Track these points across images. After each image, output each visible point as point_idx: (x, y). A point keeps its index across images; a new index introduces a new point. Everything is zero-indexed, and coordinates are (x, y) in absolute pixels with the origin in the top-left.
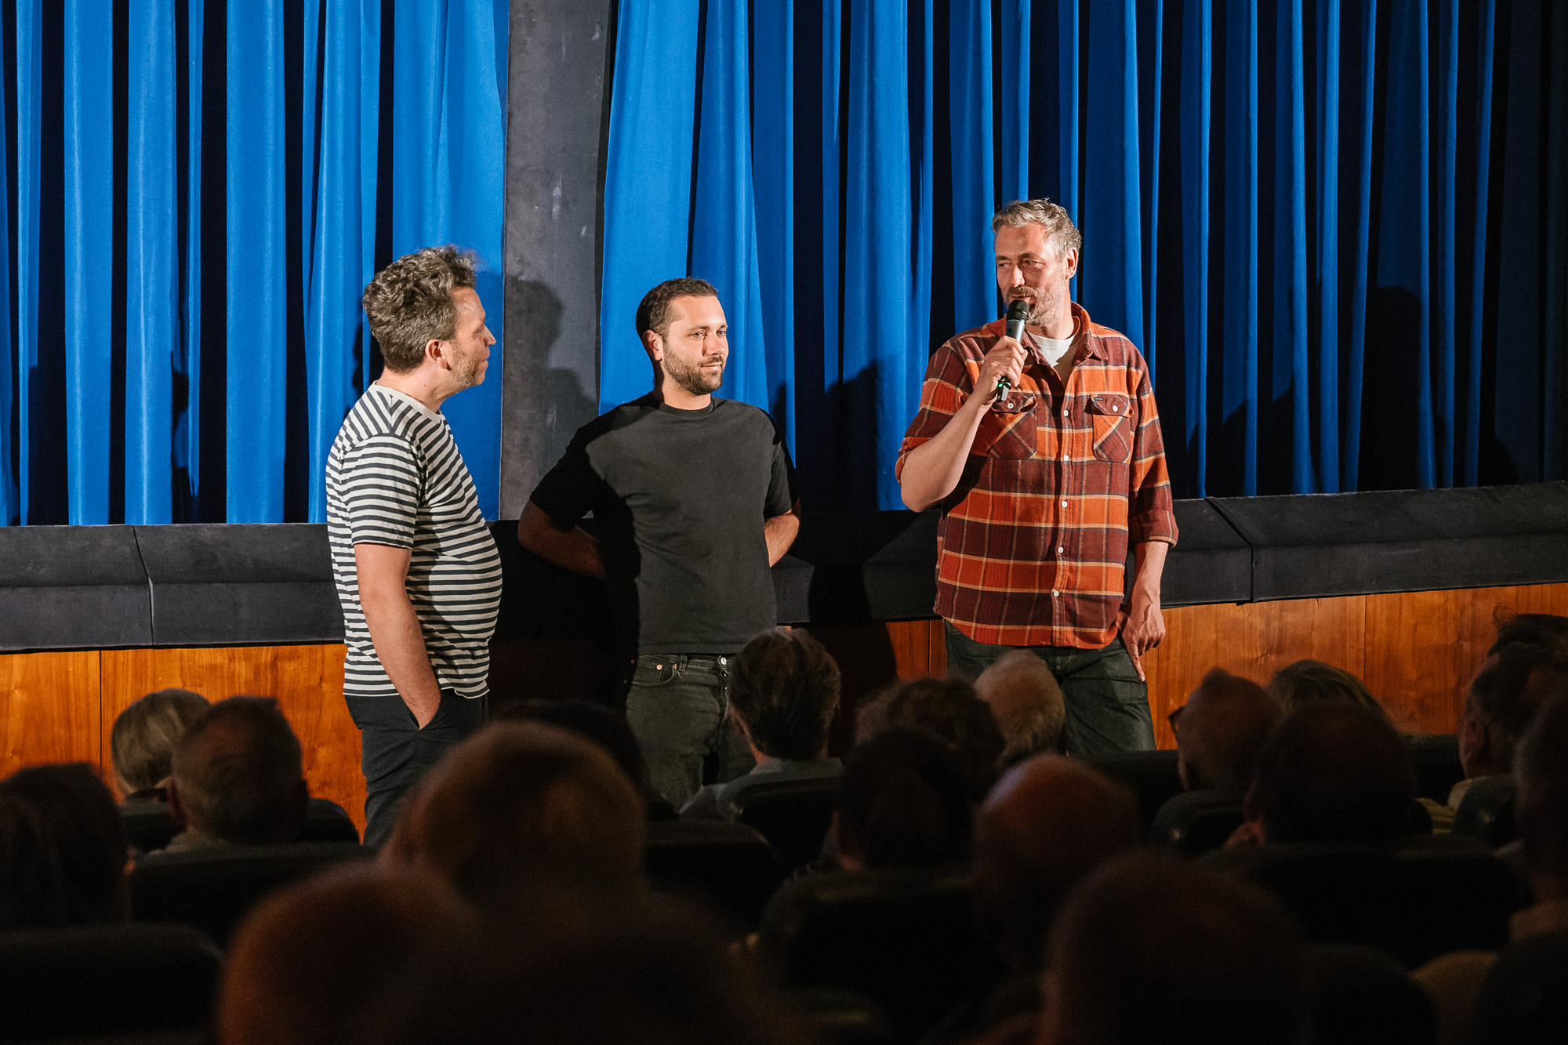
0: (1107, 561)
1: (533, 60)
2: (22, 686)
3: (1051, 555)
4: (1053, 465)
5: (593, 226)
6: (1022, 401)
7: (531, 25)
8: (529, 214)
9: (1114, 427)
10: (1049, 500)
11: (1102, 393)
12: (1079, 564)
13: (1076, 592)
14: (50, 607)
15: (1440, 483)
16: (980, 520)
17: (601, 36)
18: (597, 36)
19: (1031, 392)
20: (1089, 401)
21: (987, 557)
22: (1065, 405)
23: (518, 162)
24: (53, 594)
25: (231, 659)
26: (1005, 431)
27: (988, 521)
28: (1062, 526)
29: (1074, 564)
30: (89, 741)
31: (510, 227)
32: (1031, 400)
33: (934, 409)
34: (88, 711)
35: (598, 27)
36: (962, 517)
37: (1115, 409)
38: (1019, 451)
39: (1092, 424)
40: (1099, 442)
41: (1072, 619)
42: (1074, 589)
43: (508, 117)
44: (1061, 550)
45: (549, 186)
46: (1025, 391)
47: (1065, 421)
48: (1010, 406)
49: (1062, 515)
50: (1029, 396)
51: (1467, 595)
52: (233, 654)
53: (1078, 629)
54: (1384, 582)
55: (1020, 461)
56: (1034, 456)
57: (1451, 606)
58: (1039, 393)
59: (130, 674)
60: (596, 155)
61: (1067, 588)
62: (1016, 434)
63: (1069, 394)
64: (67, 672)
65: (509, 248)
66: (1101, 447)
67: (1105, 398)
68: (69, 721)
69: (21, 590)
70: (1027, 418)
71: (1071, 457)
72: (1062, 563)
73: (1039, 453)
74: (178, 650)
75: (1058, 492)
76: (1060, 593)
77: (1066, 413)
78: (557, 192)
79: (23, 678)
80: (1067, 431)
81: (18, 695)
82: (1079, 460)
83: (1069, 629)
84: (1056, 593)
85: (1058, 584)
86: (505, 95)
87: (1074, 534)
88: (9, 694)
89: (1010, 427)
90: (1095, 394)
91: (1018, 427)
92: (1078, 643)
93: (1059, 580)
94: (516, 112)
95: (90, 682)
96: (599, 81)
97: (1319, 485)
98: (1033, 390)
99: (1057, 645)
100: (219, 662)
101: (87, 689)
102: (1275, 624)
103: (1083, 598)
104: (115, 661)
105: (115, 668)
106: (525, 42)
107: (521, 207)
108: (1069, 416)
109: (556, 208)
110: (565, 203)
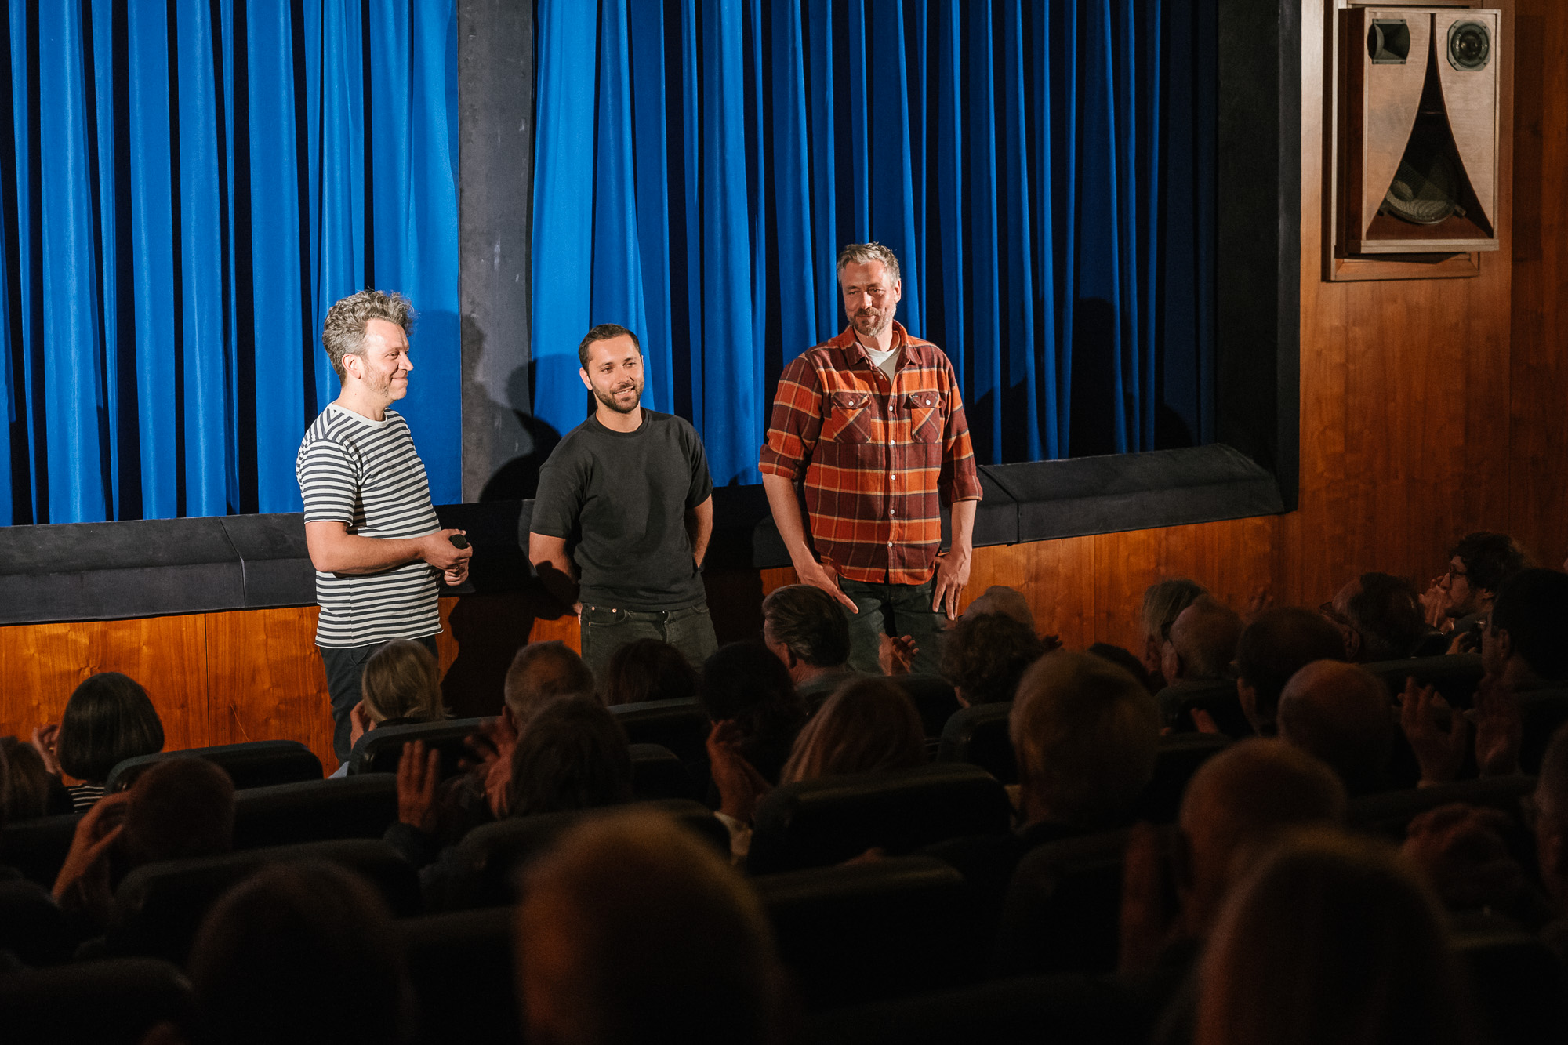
0: (925, 518)
1: (477, 147)
2: (149, 643)
3: (886, 516)
4: (884, 448)
5: (524, 273)
6: (859, 400)
7: (475, 121)
8: (477, 266)
9: (927, 417)
10: (882, 474)
11: (918, 391)
12: (906, 522)
13: (904, 543)
14: (167, 581)
15: (1131, 449)
16: (832, 489)
17: (526, 128)
18: (523, 128)
19: (865, 392)
20: (908, 398)
21: (838, 516)
22: (891, 402)
23: (468, 227)
24: (171, 572)
25: (301, 616)
26: (848, 423)
27: (838, 490)
28: (892, 494)
29: (902, 521)
30: (198, 682)
31: (464, 276)
32: (866, 399)
33: (795, 407)
34: (197, 661)
35: (523, 121)
36: (816, 486)
37: (928, 402)
38: (859, 438)
39: (910, 416)
40: (916, 429)
41: (903, 563)
42: (903, 540)
43: (460, 192)
44: (892, 512)
45: (491, 244)
46: (861, 392)
47: (891, 415)
48: (851, 404)
49: (892, 486)
50: (865, 395)
51: (1162, 532)
52: (302, 612)
53: (906, 570)
54: (1104, 525)
55: (859, 445)
56: (870, 441)
57: (1152, 542)
58: (871, 393)
59: (227, 631)
60: (524, 219)
61: (898, 540)
62: (856, 425)
63: (894, 394)
64: (181, 631)
65: (464, 293)
66: (918, 432)
67: (920, 395)
68: (183, 668)
69: (148, 569)
70: (864, 412)
71: (896, 441)
72: (894, 522)
73: (874, 439)
74: (262, 611)
75: (888, 468)
76: (893, 544)
77: (891, 408)
78: (497, 249)
79: (149, 637)
80: (892, 422)
81: (145, 649)
82: (902, 443)
83: (900, 570)
84: (890, 545)
85: (892, 537)
86: (458, 174)
87: (901, 500)
88: (139, 650)
89: (851, 419)
90: (912, 392)
91: (857, 419)
92: (907, 580)
93: (892, 534)
94: (466, 188)
95: (199, 639)
96: (525, 163)
97: (1045, 454)
98: (866, 390)
99: (893, 582)
100: (291, 618)
101: (196, 644)
102: (1034, 559)
103: (909, 546)
104: (216, 621)
105: (216, 626)
106: (471, 134)
107: (471, 260)
108: (893, 411)
109: (497, 261)
110: (503, 257)
